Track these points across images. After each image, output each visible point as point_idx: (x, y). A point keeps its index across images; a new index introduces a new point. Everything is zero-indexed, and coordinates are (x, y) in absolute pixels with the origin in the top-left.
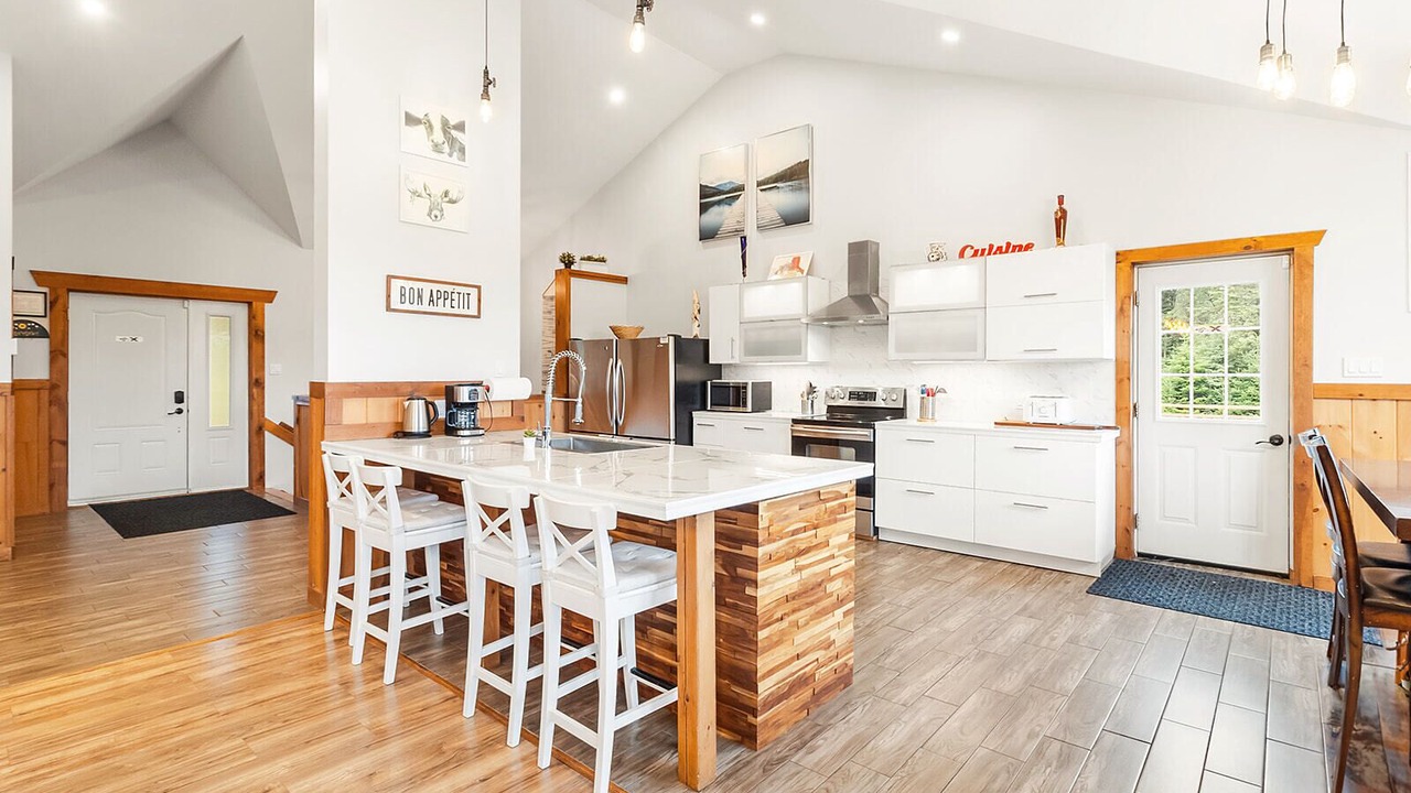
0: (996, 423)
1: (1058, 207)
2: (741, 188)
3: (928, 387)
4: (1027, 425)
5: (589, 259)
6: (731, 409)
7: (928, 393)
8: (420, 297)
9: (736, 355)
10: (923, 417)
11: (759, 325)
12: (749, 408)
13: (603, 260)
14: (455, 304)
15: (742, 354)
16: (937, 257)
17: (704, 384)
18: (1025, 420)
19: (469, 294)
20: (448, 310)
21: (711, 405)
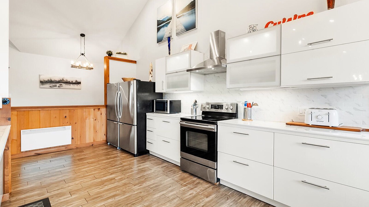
0: (287, 124)
2: (171, 19)
3: (248, 102)
4: (308, 126)
5: (119, 53)
6: (161, 112)
7: (248, 105)
9: (164, 88)
10: (245, 118)
11: (172, 74)
12: (169, 112)
13: (125, 54)
15: (167, 88)
16: (253, 29)
17: (153, 101)
18: (306, 122)
21: (156, 110)
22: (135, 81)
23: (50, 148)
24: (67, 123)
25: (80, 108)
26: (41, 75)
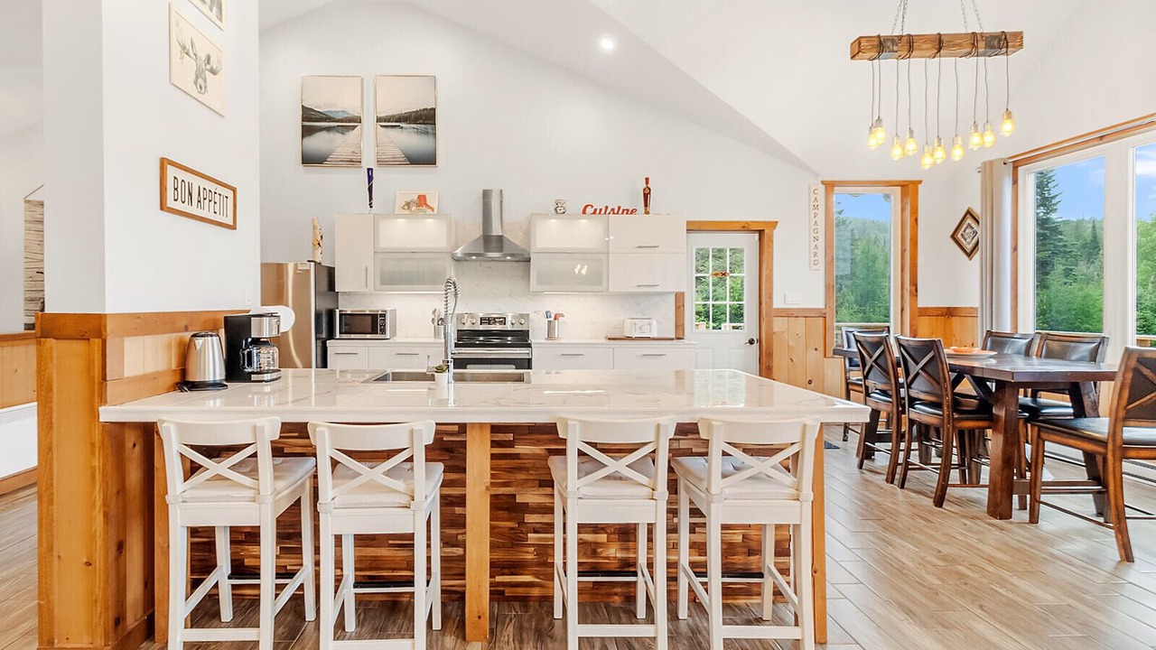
0: (608, 339)
1: (645, 186)
2: (359, 120)
4: (631, 339)
6: (368, 336)
7: (555, 317)
8: (190, 193)
9: (371, 283)
10: (550, 336)
11: (398, 256)
12: (388, 336)
14: (217, 209)
15: (377, 283)
16: (563, 211)
19: (227, 197)
20: (212, 215)
21: (340, 333)
22: (313, 264)
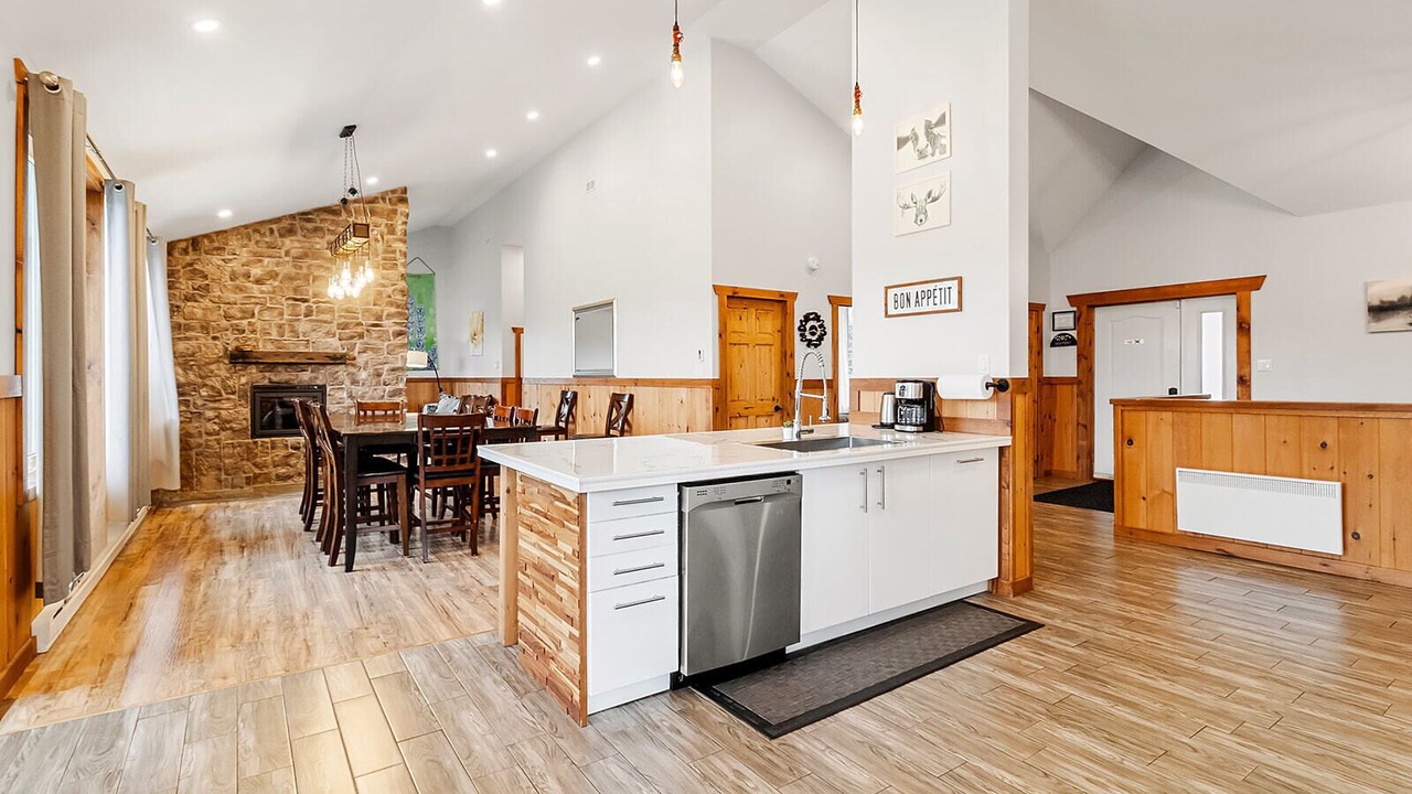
8: (908, 300)
14: (937, 300)
19: (949, 288)
20: (931, 308)
23: (1266, 546)
24: (1332, 468)
25: (1389, 415)
26: (1373, 283)
